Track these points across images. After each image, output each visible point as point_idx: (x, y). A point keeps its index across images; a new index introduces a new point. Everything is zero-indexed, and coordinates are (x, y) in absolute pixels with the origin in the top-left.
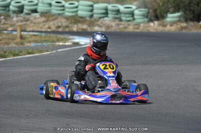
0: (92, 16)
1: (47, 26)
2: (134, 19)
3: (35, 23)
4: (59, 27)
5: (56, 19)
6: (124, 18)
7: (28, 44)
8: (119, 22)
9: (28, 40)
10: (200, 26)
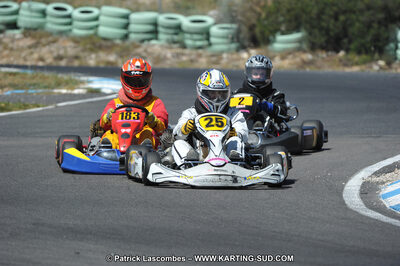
0: (126, 37)
1: (36, 56)
2: (210, 44)
3: (12, 49)
4: (60, 58)
5: (54, 42)
6: (189, 42)
8: (179, 51)
10: (340, 60)
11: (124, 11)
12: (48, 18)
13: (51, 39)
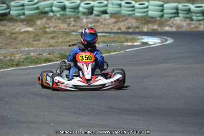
0: (162, 16)
1: (117, 27)
3: (104, 24)
4: (129, 28)
5: (126, 20)
6: (194, 18)
8: (189, 22)
11: (161, 3)
12: (123, 8)
13: (124, 19)
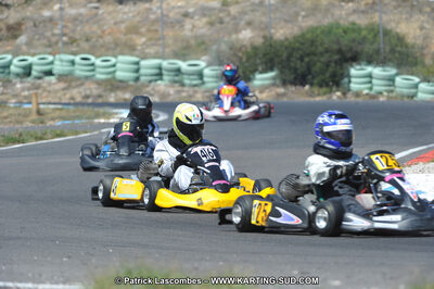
0: (137, 79)
1: (68, 96)
2: (203, 83)
3: (49, 92)
4: (87, 97)
5: (82, 84)
6: (187, 82)
7: (51, 123)
8: (180, 88)
9: (50, 116)
10: (307, 93)
11: (135, 59)
12: (77, 66)
13: (79, 82)
